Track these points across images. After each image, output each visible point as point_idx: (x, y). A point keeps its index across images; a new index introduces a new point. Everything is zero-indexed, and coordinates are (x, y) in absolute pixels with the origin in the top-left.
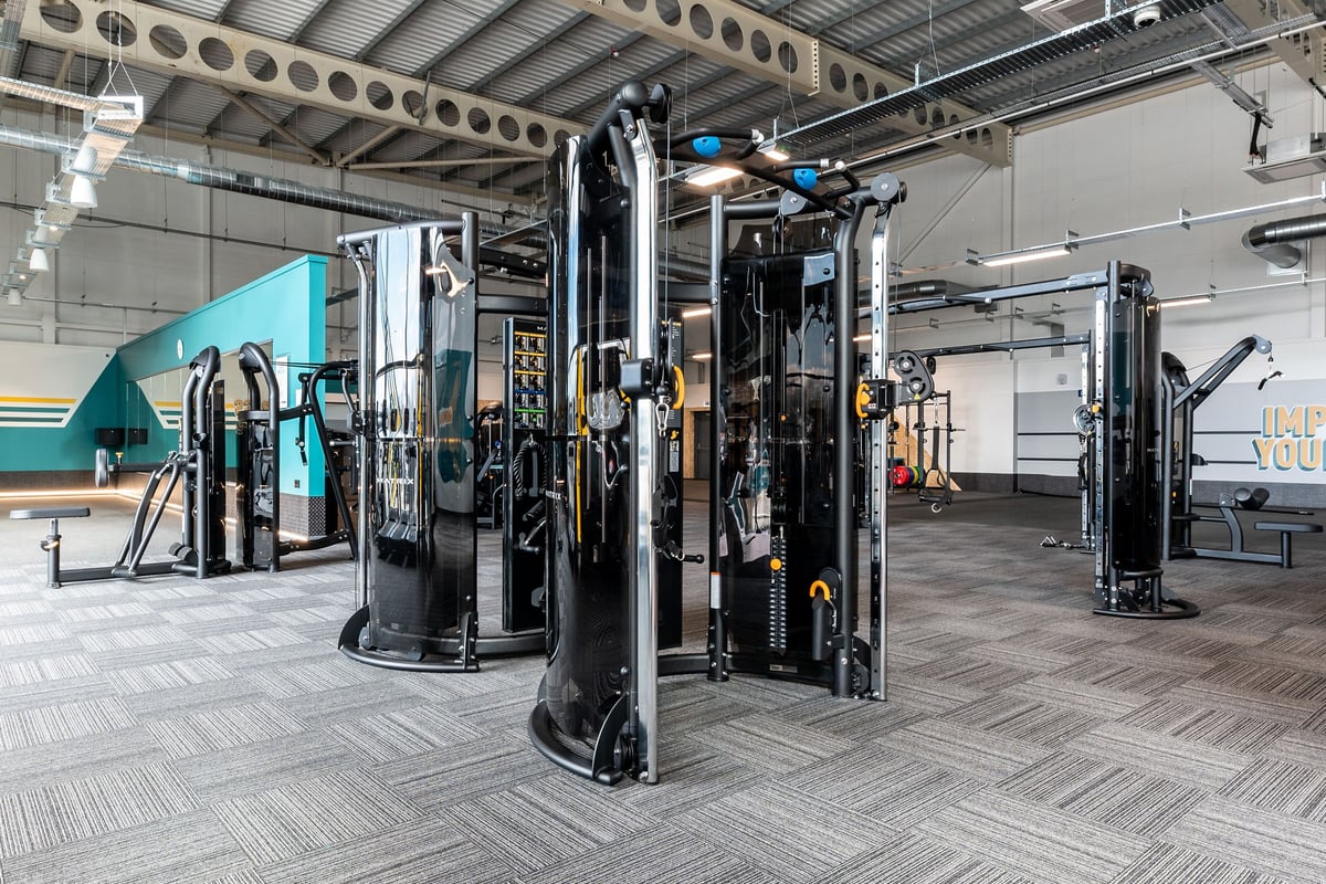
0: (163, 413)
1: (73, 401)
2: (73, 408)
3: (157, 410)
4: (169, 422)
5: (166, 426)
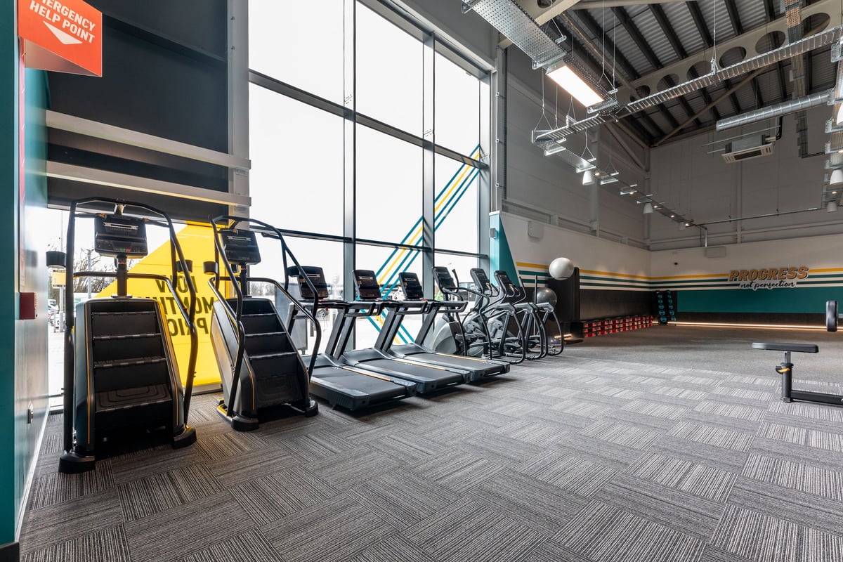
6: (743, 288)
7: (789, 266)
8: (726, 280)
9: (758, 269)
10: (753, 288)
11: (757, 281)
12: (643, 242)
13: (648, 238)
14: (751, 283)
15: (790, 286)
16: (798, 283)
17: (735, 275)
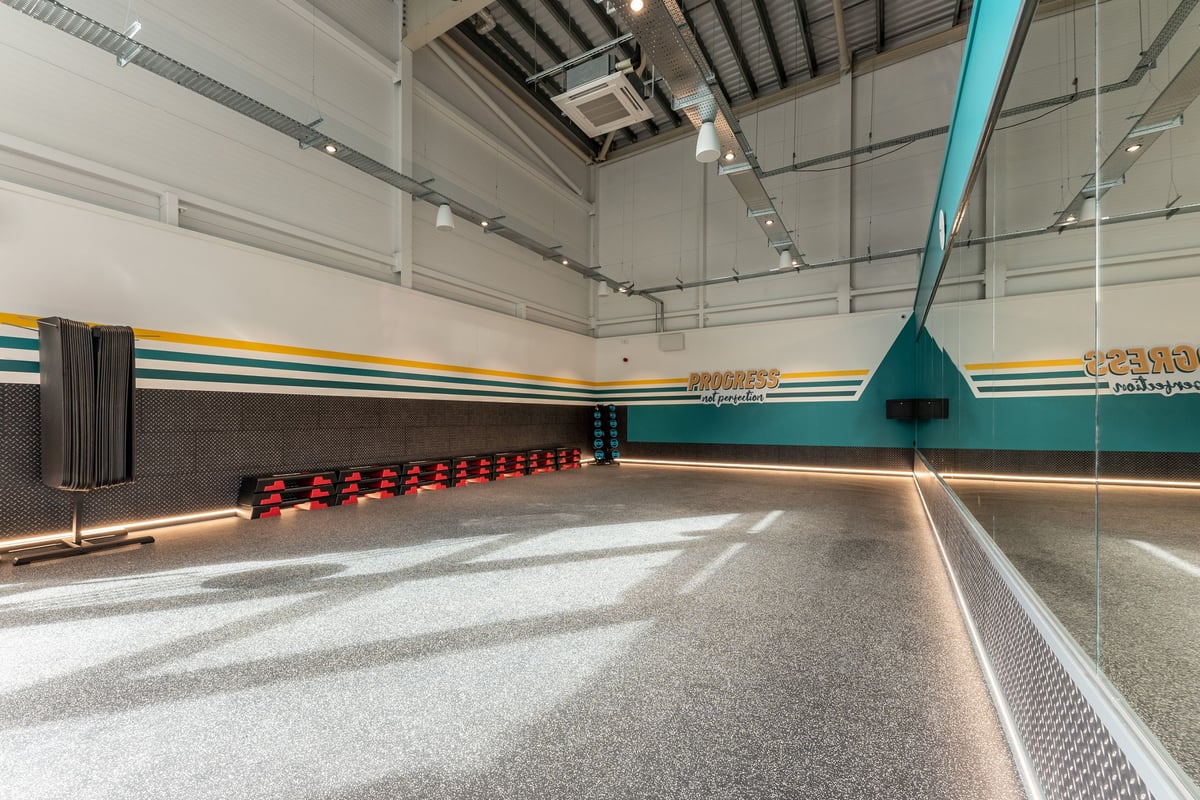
0: (975, 378)
1: (866, 372)
2: (866, 379)
3: (967, 375)
4: (981, 389)
5: (978, 395)
6: (704, 403)
7: (757, 368)
8: (684, 389)
9: (723, 371)
10: (716, 403)
11: (722, 392)
12: (586, 322)
13: (593, 316)
14: (714, 395)
15: (759, 401)
16: (768, 396)
17: (697, 380)
